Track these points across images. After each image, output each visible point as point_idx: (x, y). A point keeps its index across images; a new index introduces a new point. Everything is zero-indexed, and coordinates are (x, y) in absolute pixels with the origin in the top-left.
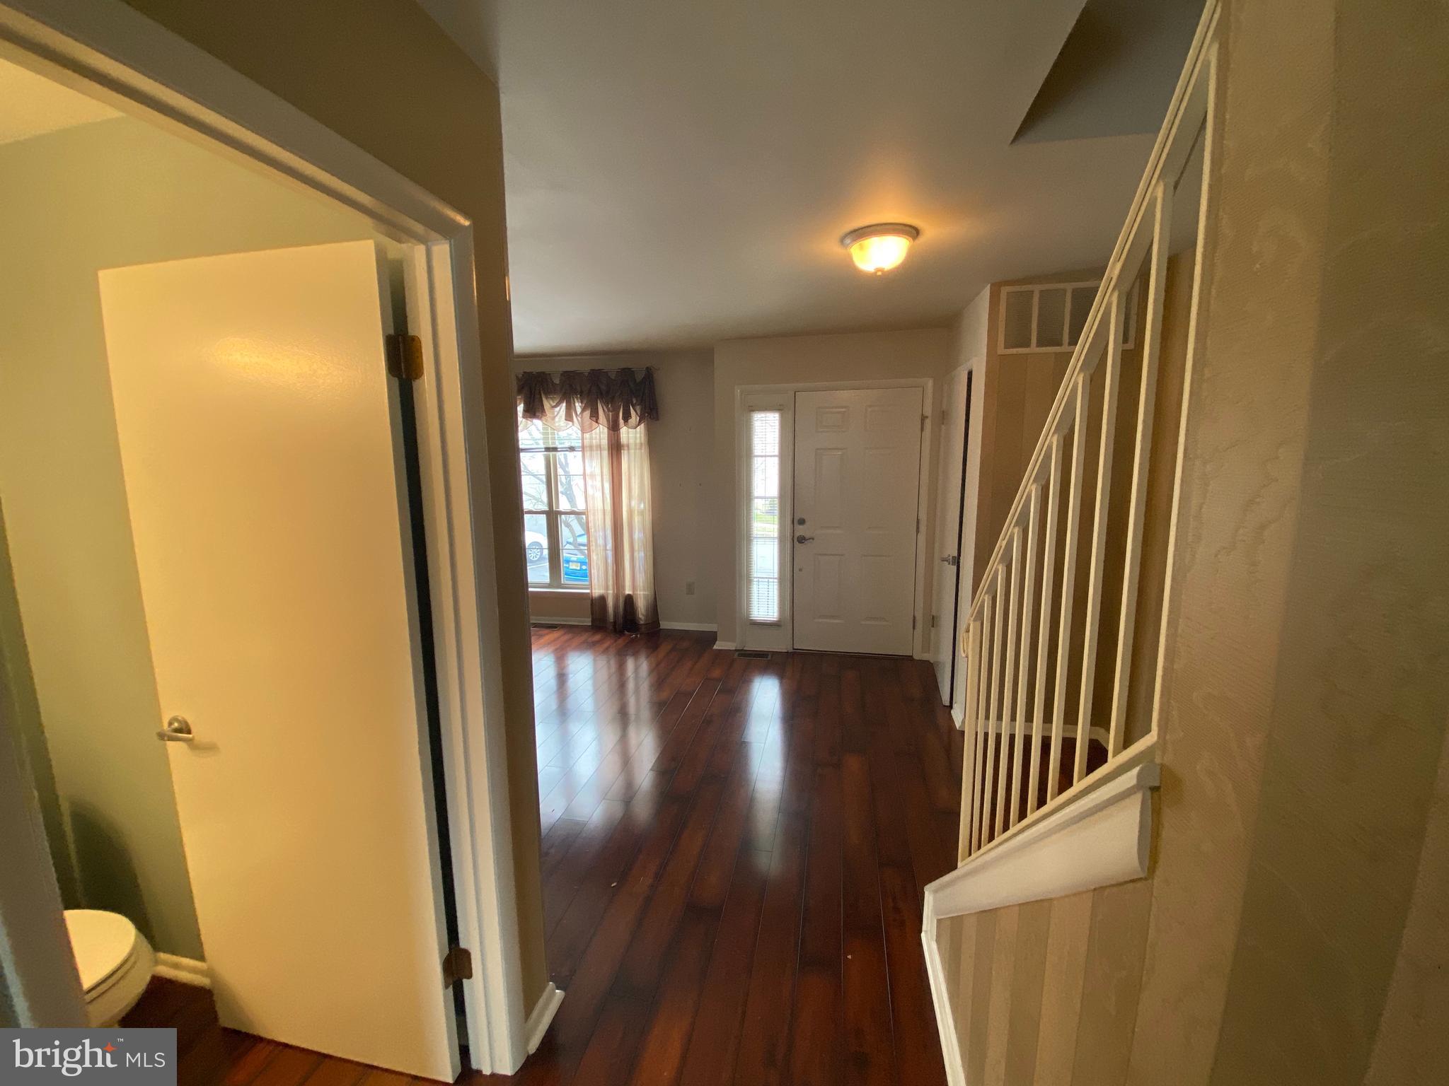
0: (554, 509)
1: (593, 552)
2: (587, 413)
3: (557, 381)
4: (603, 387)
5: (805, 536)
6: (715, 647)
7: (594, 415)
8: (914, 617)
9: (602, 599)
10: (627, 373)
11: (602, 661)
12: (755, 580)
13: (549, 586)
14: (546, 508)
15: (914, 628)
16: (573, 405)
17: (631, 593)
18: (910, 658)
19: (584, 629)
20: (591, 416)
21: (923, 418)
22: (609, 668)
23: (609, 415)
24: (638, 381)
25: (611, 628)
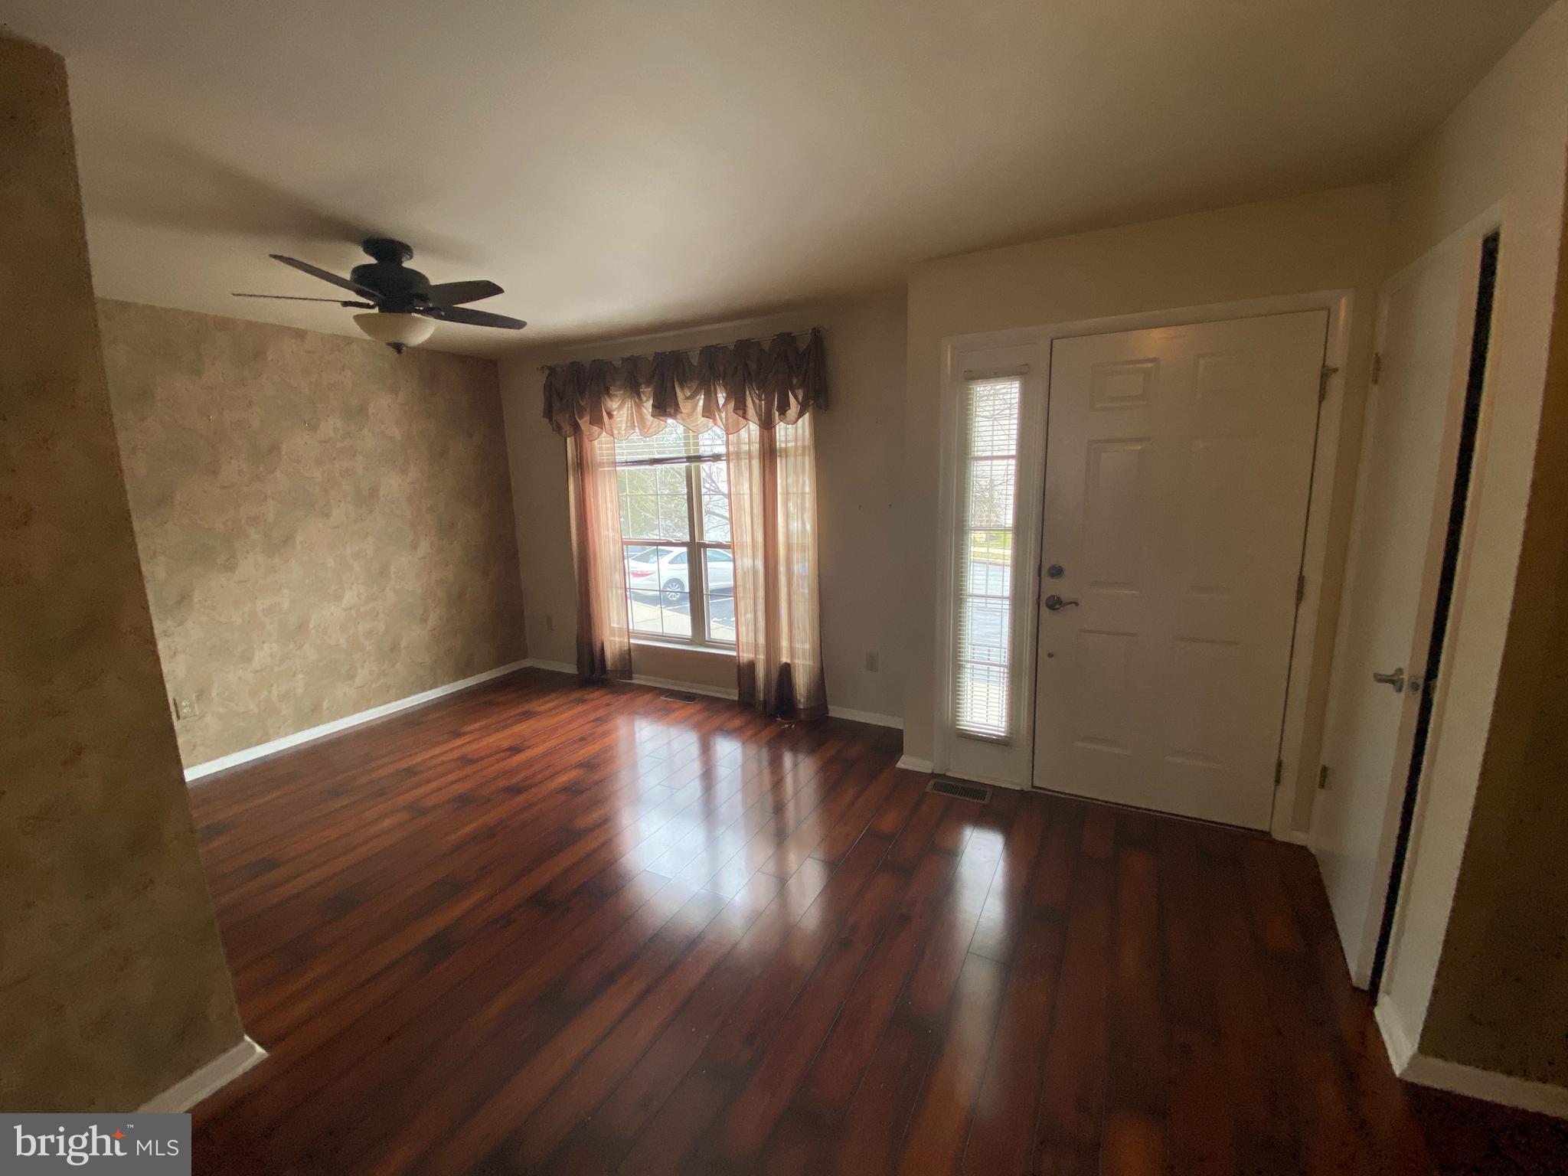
0: (696, 541)
1: (740, 601)
2: (731, 405)
3: (695, 362)
4: (753, 366)
5: (1063, 598)
6: (900, 765)
7: (741, 408)
8: (1280, 764)
9: (752, 665)
10: (786, 340)
11: (752, 750)
12: (969, 665)
13: (691, 642)
14: (687, 538)
15: (1277, 781)
16: (713, 395)
17: (789, 661)
18: (1266, 835)
19: (728, 705)
20: (735, 409)
21: (1326, 374)
22: (760, 761)
23: (760, 406)
24: (801, 351)
25: (761, 708)
